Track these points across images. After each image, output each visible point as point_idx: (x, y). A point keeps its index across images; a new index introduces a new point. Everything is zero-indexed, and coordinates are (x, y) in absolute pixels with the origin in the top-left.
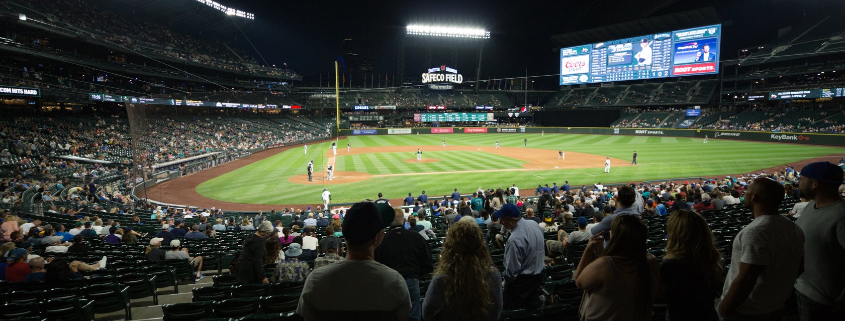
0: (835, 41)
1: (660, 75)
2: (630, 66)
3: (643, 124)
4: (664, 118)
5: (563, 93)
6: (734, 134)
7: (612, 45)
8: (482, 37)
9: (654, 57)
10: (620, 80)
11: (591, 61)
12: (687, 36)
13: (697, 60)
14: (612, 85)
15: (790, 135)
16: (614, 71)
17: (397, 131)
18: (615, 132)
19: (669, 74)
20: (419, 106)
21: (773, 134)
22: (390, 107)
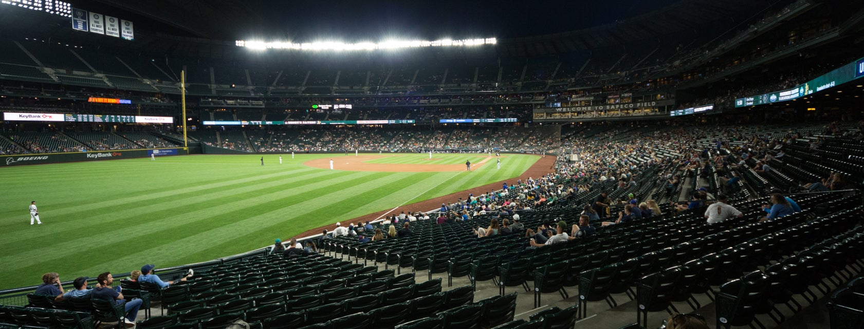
0: (77, 75)
15: (105, 153)
21: (89, 153)
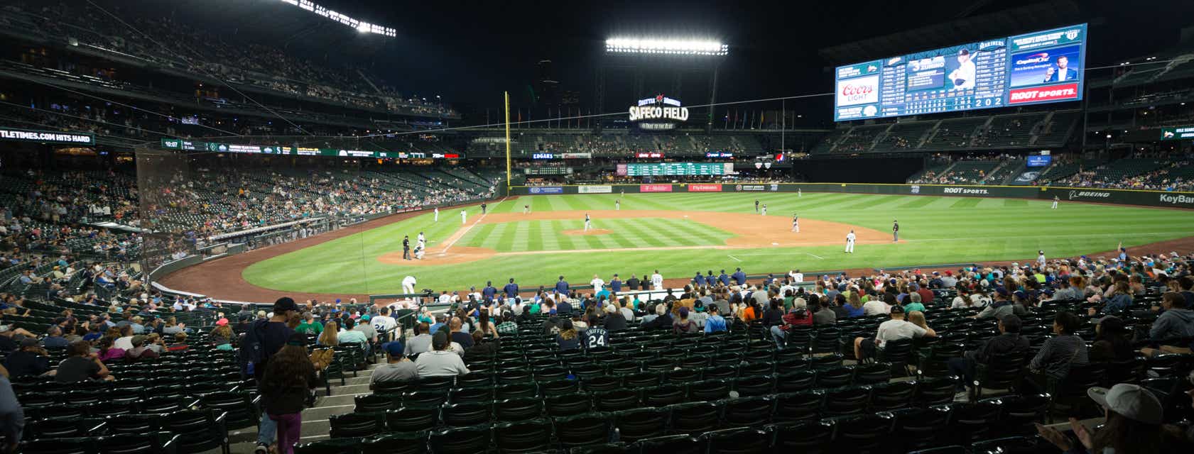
1: (988, 104)
2: (942, 91)
3: (957, 178)
4: (992, 170)
5: (839, 133)
6: (1100, 195)
7: (914, 59)
8: (716, 53)
9: (978, 76)
10: (925, 112)
11: (881, 84)
12: (1032, 44)
13: (1047, 80)
14: (913, 121)
16: (917, 98)
17: (592, 188)
18: (913, 191)
19: (1002, 102)
20: (624, 153)
22: (583, 155)
